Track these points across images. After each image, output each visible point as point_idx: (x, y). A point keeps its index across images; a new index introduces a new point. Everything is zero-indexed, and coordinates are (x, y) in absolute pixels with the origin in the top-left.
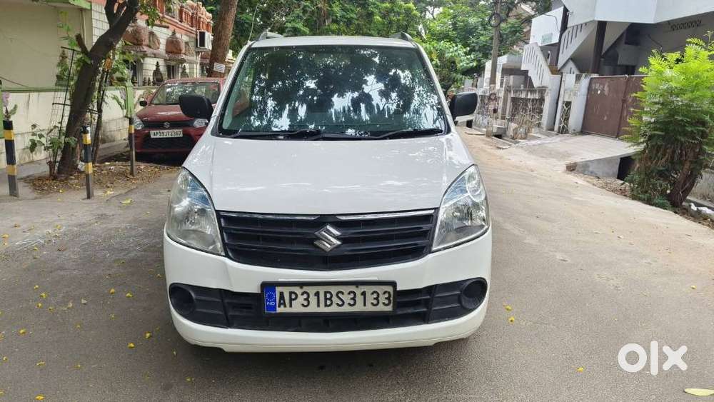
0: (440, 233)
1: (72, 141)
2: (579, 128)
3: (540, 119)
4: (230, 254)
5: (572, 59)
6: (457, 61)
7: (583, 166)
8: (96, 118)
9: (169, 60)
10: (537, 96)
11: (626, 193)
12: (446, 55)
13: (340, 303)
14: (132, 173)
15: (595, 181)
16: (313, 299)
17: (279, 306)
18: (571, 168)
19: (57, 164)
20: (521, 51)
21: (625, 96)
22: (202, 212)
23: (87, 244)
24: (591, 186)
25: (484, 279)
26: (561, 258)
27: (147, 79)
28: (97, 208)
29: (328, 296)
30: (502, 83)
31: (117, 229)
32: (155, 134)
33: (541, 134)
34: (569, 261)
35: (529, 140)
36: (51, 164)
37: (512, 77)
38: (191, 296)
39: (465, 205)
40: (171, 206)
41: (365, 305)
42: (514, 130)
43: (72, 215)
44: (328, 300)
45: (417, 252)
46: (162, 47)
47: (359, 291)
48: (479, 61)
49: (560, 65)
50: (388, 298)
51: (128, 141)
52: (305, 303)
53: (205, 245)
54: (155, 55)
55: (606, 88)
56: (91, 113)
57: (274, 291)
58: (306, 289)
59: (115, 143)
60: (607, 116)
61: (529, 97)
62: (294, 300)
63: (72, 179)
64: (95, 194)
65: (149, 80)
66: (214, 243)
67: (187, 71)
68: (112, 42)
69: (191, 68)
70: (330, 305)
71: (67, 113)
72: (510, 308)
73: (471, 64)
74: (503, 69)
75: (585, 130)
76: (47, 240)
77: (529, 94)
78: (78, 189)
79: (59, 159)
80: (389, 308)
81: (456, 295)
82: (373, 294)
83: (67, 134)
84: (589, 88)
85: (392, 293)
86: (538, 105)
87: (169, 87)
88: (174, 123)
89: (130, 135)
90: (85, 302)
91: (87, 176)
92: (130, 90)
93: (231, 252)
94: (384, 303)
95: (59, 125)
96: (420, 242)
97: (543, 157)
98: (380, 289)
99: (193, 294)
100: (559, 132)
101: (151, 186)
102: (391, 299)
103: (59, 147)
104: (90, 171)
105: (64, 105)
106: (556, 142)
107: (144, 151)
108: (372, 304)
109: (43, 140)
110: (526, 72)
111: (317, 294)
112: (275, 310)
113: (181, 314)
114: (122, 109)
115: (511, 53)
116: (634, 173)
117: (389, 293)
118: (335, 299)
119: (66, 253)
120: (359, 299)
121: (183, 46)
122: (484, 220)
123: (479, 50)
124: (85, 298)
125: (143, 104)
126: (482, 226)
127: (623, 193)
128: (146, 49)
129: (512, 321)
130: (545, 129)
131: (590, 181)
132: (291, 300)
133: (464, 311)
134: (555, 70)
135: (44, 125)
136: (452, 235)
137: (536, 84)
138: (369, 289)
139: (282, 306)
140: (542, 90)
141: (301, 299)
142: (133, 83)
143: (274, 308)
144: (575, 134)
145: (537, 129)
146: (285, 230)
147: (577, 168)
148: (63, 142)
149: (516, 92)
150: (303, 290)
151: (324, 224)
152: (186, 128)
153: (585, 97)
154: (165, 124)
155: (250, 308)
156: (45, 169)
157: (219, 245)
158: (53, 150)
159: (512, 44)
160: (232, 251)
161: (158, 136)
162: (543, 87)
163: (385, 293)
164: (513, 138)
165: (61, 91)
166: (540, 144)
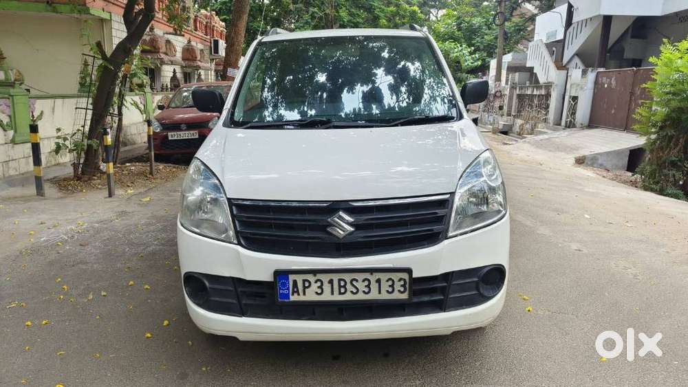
0: (456, 219)
1: (95, 143)
2: (586, 122)
3: (546, 115)
4: (242, 242)
5: (577, 54)
6: (461, 61)
7: (592, 159)
8: (117, 121)
9: (186, 67)
10: (543, 92)
11: (637, 185)
12: (452, 55)
13: (355, 291)
14: (151, 173)
15: (605, 173)
16: (327, 287)
17: (293, 294)
18: (580, 161)
19: (81, 165)
20: (525, 49)
21: (633, 89)
22: (215, 201)
23: (108, 239)
24: (600, 177)
25: (503, 266)
26: (576, 248)
27: (165, 85)
28: (118, 206)
29: (342, 283)
30: (507, 81)
31: (136, 225)
32: (173, 136)
33: (547, 129)
34: (585, 251)
35: (536, 135)
36: (75, 166)
37: (517, 74)
38: (205, 284)
39: (481, 190)
40: (184, 196)
41: (380, 292)
42: (520, 126)
43: (94, 212)
44: (343, 288)
45: (432, 238)
46: (179, 55)
47: (373, 278)
48: (484, 60)
49: (565, 60)
50: (404, 286)
51: (147, 144)
52: (319, 291)
53: (218, 233)
54: (172, 62)
55: (613, 82)
56: (112, 117)
57: (288, 279)
58: (319, 276)
59: (136, 146)
60: (615, 109)
61: (535, 93)
62: (308, 287)
63: (94, 179)
64: (116, 193)
65: (167, 86)
66: (226, 231)
67: (203, 77)
68: (130, 48)
69: (207, 75)
70: (343, 293)
71: (89, 117)
72: (527, 298)
73: (476, 64)
74: (508, 68)
75: (592, 124)
76: (70, 235)
77: (535, 90)
78: (100, 189)
79: (82, 161)
80: (405, 296)
81: (474, 282)
82: (387, 281)
83: (90, 137)
84: (596, 82)
85: (408, 281)
86: (544, 101)
87: (186, 91)
88: (191, 125)
89: (149, 136)
90: (105, 294)
91: (109, 176)
92: (149, 96)
93: (244, 240)
94: (399, 291)
95: (82, 129)
96: (436, 228)
97: (550, 151)
98: (395, 276)
99: (207, 284)
100: (566, 127)
101: (169, 185)
102: (407, 286)
103: (82, 149)
104: (111, 171)
105: (87, 109)
106: (564, 136)
107: (162, 152)
108: (388, 291)
109: (67, 143)
110: (532, 68)
111: (331, 282)
112: (289, 299)
113: (194, 303)
114: (142, 114)
115: (516, 51)
116: (646, 164)
117: (405, 280)
118: (349, 286)
119: (89, 248)
120: (374, 286)
121: (198, 53)
122: (501, 205)
123: (483, 50)
124: (105, 290)
125: (161, 107)
126: (499, 212)
127: (634, 184)
128: (163, 56)
129: (529, 311)
130: (551, 125)
131: (600, 173)
132: (305, 288)
133: (482, 299)
134: (560, 66)
135: (68, 130)
136: (468, 221)
137: (542, 80)
138: (384, 277)
139: (296, 294)
140: (548, 86)
141: (315, 287)
142: (152, 89)
143: (287, 296)
144: (583, 127)
145: (544, 124)
146: (298, 217)
147: (586, 161)
148: (86, 144)
149: (521, 88)
150: (316, 278)
151: (337, 210)
152: (202, 129)
153: (592, 91)
154: (182, 126)
155: (264, 297)
156: (70, 171)
157: (231, 233)
158: (77, 153)
159: (517, 43)
160: (245, 238)
161: (176, 138)
162: (550, 83)
163: (400, 280)
164: (519, 134)
165: (83, 97)
166: (547, 139)
